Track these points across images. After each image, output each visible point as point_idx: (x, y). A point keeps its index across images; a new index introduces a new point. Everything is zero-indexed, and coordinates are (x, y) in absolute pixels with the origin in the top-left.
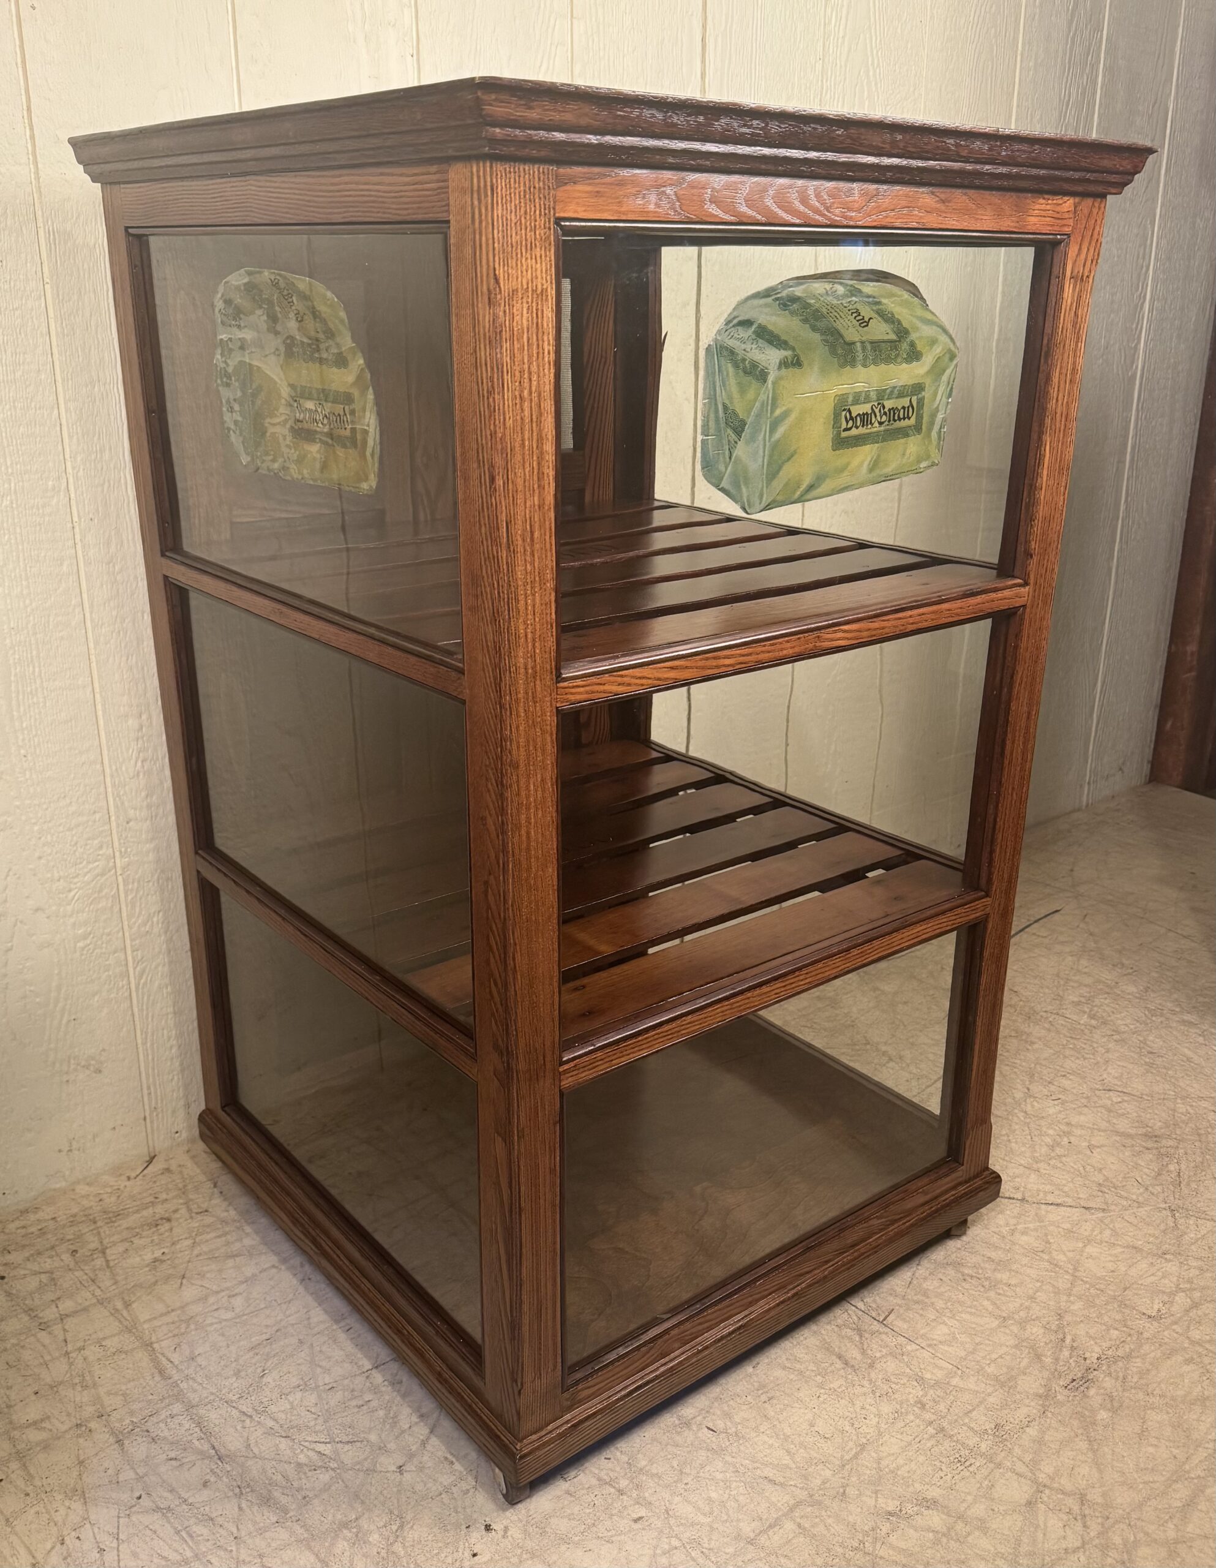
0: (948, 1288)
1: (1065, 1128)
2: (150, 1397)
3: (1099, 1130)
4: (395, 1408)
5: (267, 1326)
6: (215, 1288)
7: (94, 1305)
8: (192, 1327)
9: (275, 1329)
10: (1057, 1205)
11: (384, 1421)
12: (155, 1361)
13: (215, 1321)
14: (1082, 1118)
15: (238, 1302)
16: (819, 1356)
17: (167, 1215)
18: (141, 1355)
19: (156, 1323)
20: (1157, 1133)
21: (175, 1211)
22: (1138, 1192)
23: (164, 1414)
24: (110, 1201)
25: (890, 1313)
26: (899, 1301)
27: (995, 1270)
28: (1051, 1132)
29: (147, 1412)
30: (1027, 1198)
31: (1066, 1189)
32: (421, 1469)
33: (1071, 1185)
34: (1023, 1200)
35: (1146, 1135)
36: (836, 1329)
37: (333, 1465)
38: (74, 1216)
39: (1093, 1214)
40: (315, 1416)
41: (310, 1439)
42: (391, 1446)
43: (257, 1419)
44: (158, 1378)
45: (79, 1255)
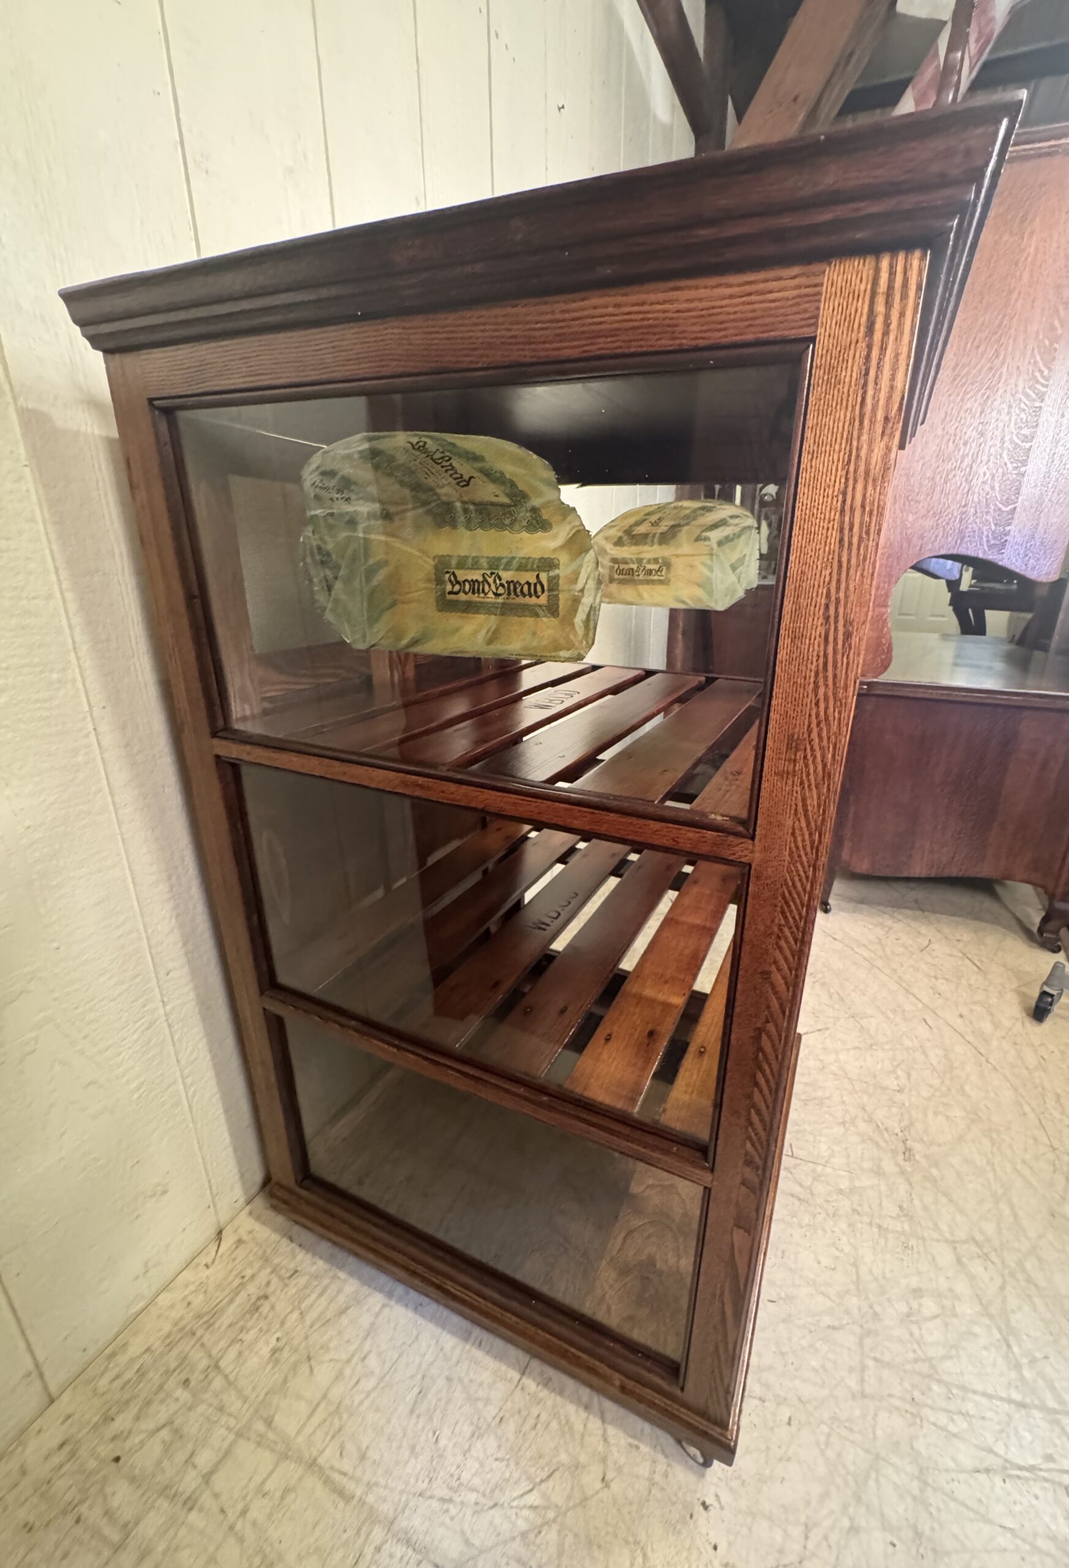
0: (804, 1114)
2: (345, 1536)
4: (562, 1412)
5: (412, 1377)
6: (344, 1356)
7: (234, 1442)
8: (345, 1416)
9: (419, 1377)
11: (563, 1432)
12: (327, 1481)
13: (362, 1396)
15: (373, 1362)
17: (262, 1293)
18: (312, 1483)
19: (308, 1430)
21: (268, 1284)
22: (831, 1011)
23: (369, 1551)
24: (198, 1300)
25: (791, 1147)
27: (814, 1090)
29: (350, 1561)
32: (619, 1470)
37: (551, 1515)
38: (169, 1335)
39: (824, 1033)
40: (505, 1463)
41: (515, 1495)
42: (583, 1458)
43: (459, 1500)
44: (341, 1505)
45: (193, 1383)
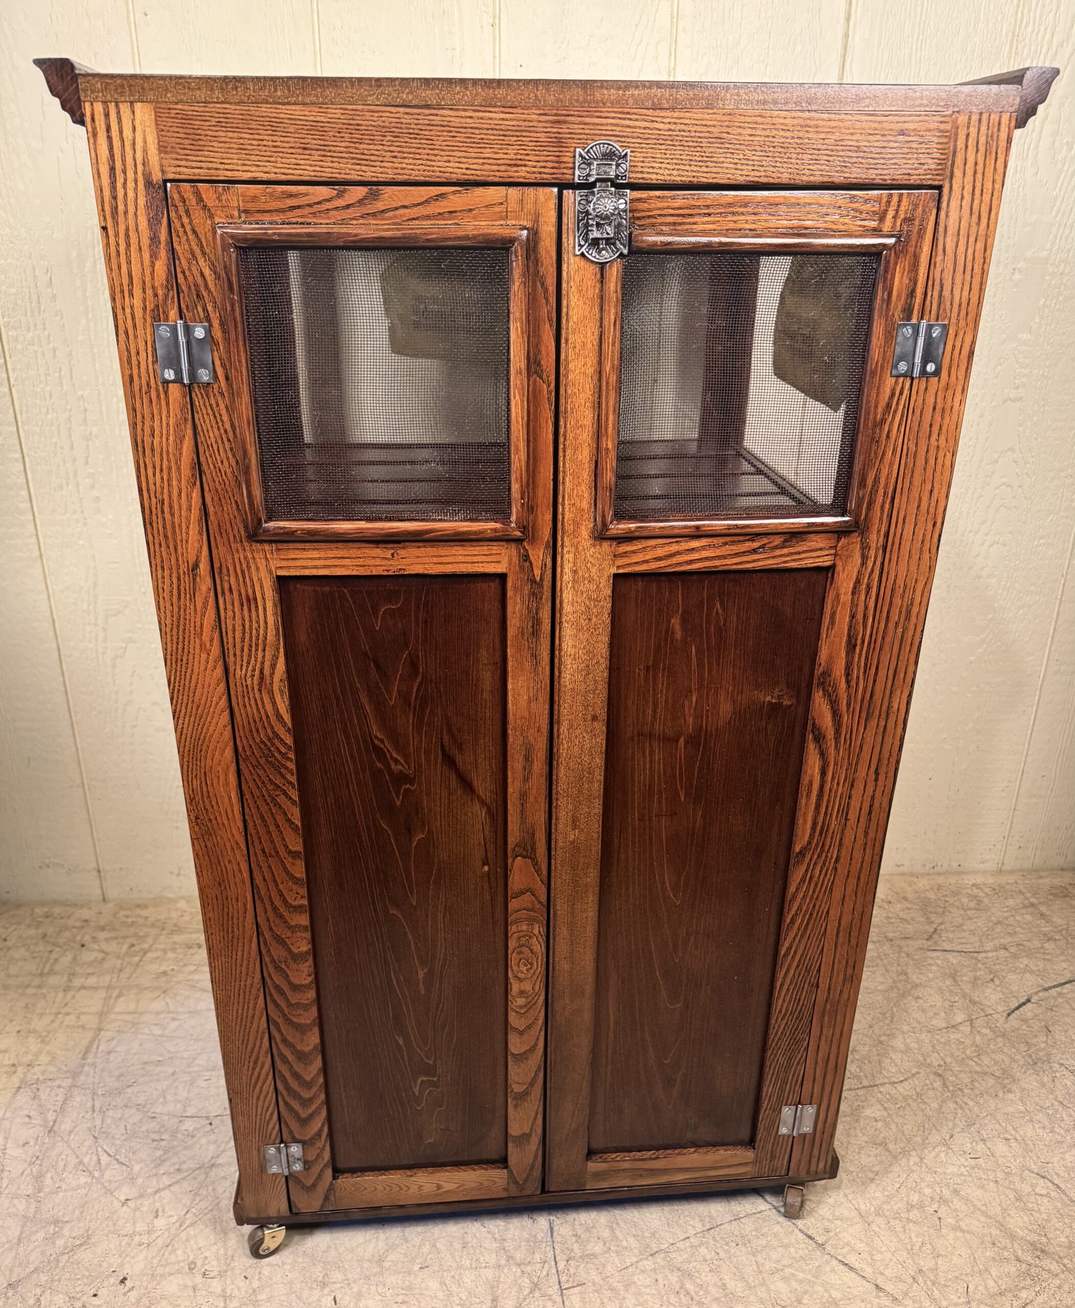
0: (654, 1292)
1: (947, 1193)
2: (64, 1067)
3: (983, 1212)
4: (171, 1154)
5: (169, 1052)
6: (171, 1008)
7: (105, 987)
8: (133, 1030)
9: (170, 1056)
10: (851, 1268)
11: (155, 1160)
12: (92, 1043)
13: (148, 1032)
14: (979, 1192)
15: (173, 1025)
16: (480, 1289)
18: (90, 1035)
19: (119, 1017)
20: (1051, 1249)
22: (956, 1300)
23: (58, 1082)
25: (578, 1285)
26: (598, 1278)
27: (717, 1299)
28: (927, 1191)
29: (51, 1076)
30: (827, 1246)
31: (878, 1257)
32: (136, 1209)
33: (889, 1255)
34: (821, 1246)
35: (1032, 1244)
36: (519, 1273)
37: (97, 1174)
38: (158, 920)
39: (879, 1298)
40: (124, 1132)
41: (105, 1147)
42: (140, 1181)
43: (95, 1115)
44: (80, 1056)
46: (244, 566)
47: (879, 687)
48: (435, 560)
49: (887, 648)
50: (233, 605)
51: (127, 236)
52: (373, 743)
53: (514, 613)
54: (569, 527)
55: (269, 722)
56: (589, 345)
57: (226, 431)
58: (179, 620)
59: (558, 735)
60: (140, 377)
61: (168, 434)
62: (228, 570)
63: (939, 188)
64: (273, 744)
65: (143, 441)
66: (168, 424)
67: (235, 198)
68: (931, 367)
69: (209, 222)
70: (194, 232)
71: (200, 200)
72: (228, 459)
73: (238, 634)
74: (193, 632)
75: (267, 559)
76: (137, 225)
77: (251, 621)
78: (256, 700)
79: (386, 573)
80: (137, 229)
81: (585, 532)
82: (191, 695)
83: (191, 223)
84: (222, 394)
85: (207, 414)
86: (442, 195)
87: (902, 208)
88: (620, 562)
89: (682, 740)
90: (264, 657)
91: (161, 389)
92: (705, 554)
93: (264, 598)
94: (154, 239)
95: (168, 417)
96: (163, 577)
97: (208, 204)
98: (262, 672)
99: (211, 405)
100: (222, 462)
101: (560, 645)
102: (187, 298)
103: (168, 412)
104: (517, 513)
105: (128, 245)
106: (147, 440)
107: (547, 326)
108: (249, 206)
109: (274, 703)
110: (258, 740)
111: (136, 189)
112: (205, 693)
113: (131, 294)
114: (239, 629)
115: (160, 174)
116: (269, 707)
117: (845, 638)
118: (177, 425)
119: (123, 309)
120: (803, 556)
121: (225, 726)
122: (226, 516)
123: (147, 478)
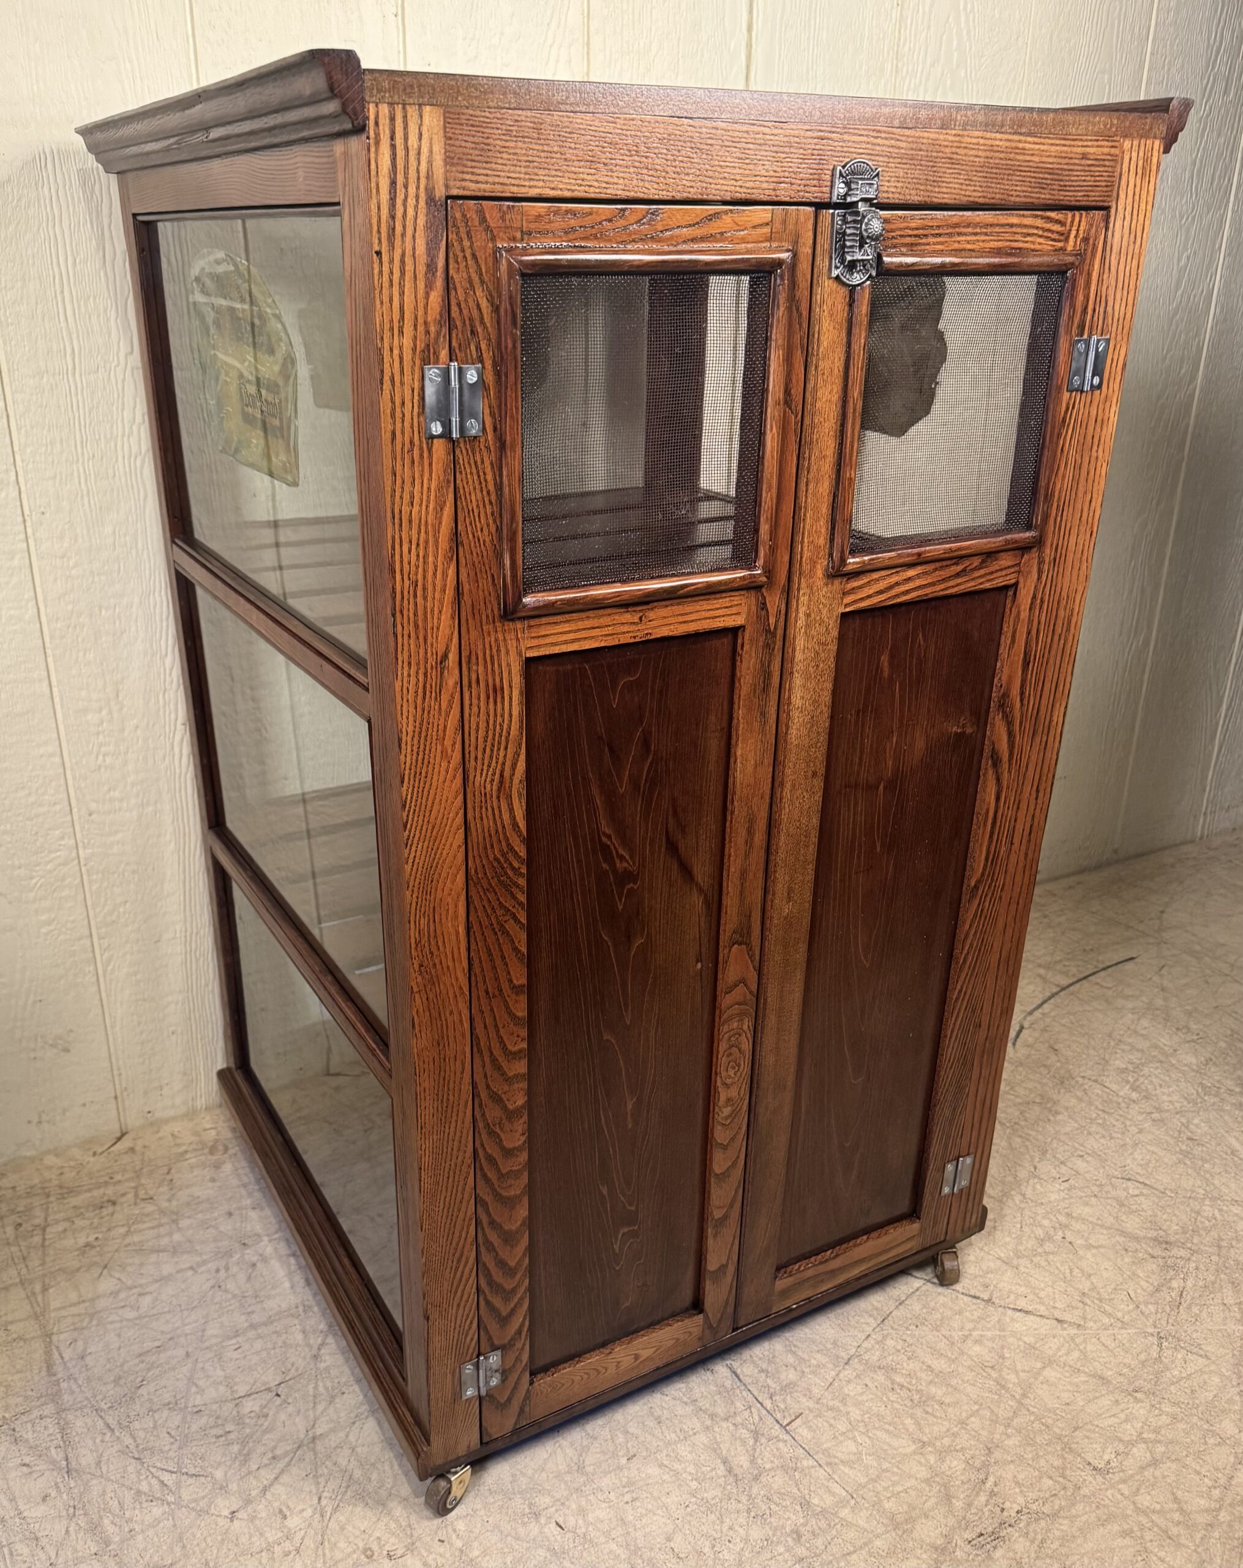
0: (871, 1396)
1: (1062, 1219)
2: (30, 1393)
3: (1102, 1226)
4: (251, 1444)
5: (163, 1332)
6: (129, 1283)
7: (16, 1284)
8: (95, 1322)
9: (168, 1336)
10: (1027, 1312)
11: (236, 1458)
12: (48, 1353)
13: (117, 1318)
14: (1087, 1210)
15: (147, 1301)
16: (703, 1457)
17: (113, 1198)
18: (38, 1346)
19: (63, 1313)
20: (1172, 1239)
21: (123, 1195)
22: (1126, 1309)
23: (36, 1413)
24: (70, 1175)
25: (797, 1417)
26: (811, 1404)
27: (931, 1382)
28: (1046, 1222)
29: (21, 1409)
30: (994, 1300)
31: (1042, 1294)
32: (252, 1519)
33: (1050, 1290)
34: (989, 1301)
35: (1155, 1239)
36: (732, 1428)
37: (171, 1498)
39: (1065, 1329)
40: (172, 1440)
41: (159, 1465)
42: (233, 1487)
43: (117, 1434)
44: (44, 1373)
45: (21, 1229)
46: (494, 651)
47: (1044, 702)
48: (681, 619)
49: (1051, 662)
50: (479, 699)
51: (403, 262)
52: (600, 840)
53: (749, 668)
54: (806, 567)
55: (505, 834)
56: (836, 371)
57: (488, 493)
58: (421, 724)
59: (781, 799)
60: (403, 433)
61: (428, 502)
62: (477, 659)
63: (1107, 209)
64: (507, 860)
65: (401, 511)
66: (429, 489)
67: (519, 218)
68: (1096, 380)
69: (490, 245)
70: (474, 256)
71: (483, 220)
72: (488, 525)
73: (481, 733)
74: (435, 737)
75: (518, 639)
76: (414, 249)
77: (496, 715)
78: (493, 810)
79: (632, 641)
80: (414, 253)
81: (820, 573)
82: (427, 815)
83: (471, 247)
84: (488, 448)
85: (471, 473)
86: (717, 215)
87: (1082, 228)
88: (848, 599)
89: (881, 787)
90: (505, 756)
91: (425, 446)
92: (918, 583)
93: (511, 687)
94: (431, 267)
95: (430, 479)
96: (409, 675)
97: (492, 225)
98: (502, 776)
99: (476, 462)
100: (482, 530)
101: (789, 697)
102: (460, 335)
103: (431, 475)
104: (765, 556)
105: (403, 273)
106: (406, 509)
107: (799, 352)
108: (532, 226)
109: (511, 810)
110: (491, 857)
111: (416, 207)
112: (442, 810)
113: (401, 332)
114: (483, 725)
115: (443, 189)
116: (506, 816)
117: (1022, 656)
118: (439, 489)
119: (391, 350)
120: (995, 575)
121: (459, 846)
122: (481, 593)
123: (401, 556)
